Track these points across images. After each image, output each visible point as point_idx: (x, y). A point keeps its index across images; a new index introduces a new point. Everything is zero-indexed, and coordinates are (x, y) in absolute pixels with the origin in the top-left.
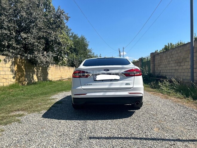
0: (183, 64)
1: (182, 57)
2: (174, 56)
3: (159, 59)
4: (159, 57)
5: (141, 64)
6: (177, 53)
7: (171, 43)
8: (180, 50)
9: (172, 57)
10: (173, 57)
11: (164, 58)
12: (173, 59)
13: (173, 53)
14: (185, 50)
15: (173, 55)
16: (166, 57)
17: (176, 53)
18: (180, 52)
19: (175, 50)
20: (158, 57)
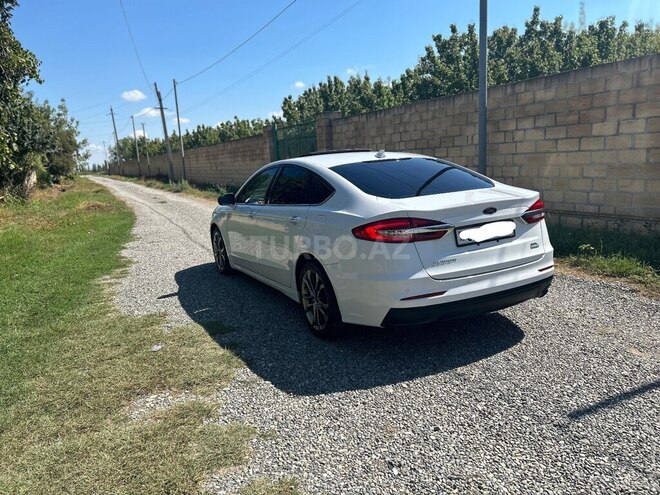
0: (445, 154)
1: (440, 132)
2: (411, 128)
3: (350, 134)
4: (352, 128)
5: (272, 144)
6: (421, 120)
7: (335, 78)
8: (431, 114)
9: (401, 129)
10: (405, 131)
11: (373, 133)
12: (405, 137)
13: (406, 117)
14: (450, 113)
15: (405, 124)
16: (381, 129)
17: (418, 119)
18: (434, 118)
19: (413, 110)
20: (345, 128)
